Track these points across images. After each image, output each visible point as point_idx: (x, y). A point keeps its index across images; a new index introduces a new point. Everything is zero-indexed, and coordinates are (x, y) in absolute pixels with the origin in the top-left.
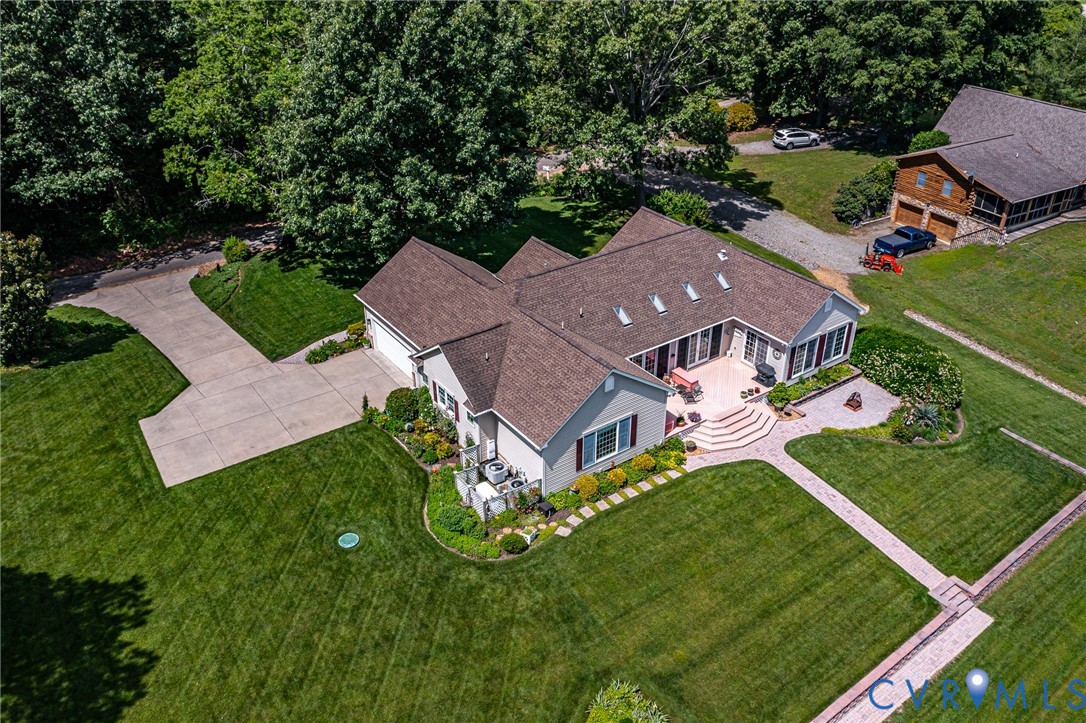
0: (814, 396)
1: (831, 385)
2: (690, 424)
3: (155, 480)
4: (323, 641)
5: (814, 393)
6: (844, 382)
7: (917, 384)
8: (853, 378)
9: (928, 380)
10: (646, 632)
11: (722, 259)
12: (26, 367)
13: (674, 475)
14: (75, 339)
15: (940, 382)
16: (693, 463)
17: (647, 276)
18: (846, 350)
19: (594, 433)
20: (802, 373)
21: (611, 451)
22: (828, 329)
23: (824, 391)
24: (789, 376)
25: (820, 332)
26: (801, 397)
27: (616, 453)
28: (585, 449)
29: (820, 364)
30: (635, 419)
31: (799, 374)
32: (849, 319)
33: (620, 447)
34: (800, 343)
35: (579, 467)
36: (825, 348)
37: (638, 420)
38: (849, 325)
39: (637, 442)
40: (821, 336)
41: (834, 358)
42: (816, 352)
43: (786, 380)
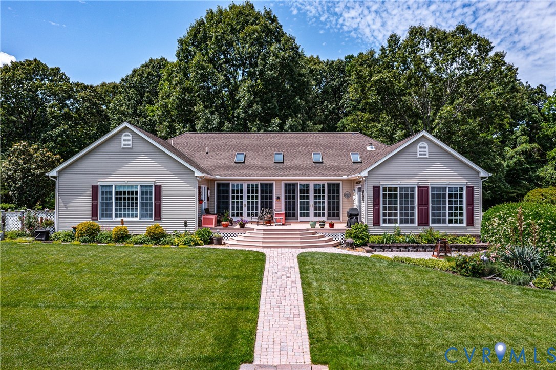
2: (236, 227)
8: (475, 248)
11: (369, 149)
18: (471, 223)
19: (111, 186)
20: (398, 225)
21: (132, 217)
22: (430, 181)
23: (423, 247)
24: (376, 223)
25: (416, 181)
26: (383, 242)
27: (137, 219)
28: (102, 199)
29: (427, 224)
30: (158, 189)
31: (393, 225)
32: (465, 181)
33: (142, 216)
34: (384, 184)
35: (94, 215)
36: (430, 205)
37: (163, 193)
38: (468, 187)
39: (163, 217)
40: (419, 187)
41: (451, 225)
42: (416, 204)
43: (371, 225)
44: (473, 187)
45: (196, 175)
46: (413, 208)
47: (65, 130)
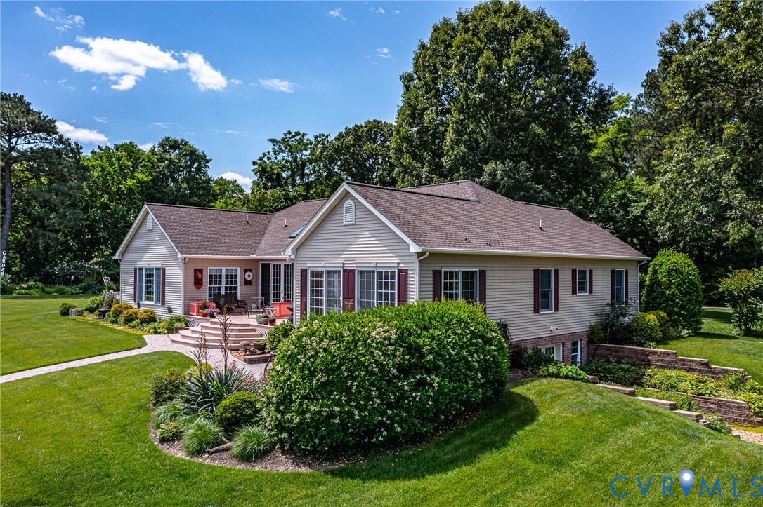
19: (143, 269)
21: (152, 298)
22: (358, 260)
25: (341, 261)
27: (153, 303)
28: (139, 282)
30: (163, 272)
32: (396, 260)
33: (156, 300)
34: (312, 266)
35: (135, 298)
36: (357, 299)
37: (166, 276)
38: (400, 271)
39: (166, 302)
40: (345, 271)
42: (341, 297)
44: (407, 270)
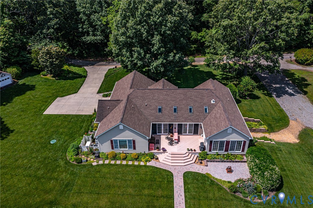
0: (219, 161)
1: (228, 160)
2: (161, 151)
3: (43, 111)
4: (20, 161)
5: (219, 160)
6: (236, 162)
7: (256, 174)
8: (242, 162)
9: (260, 175)
10: (79, 201)
11: (212, 102)
12: (54, 79)
13: (142, 163)
14: (71, 75)
15: (263, 177)
16: (152, 163)
17: (178, 100)
18: (243, 151)
19: (117, 140)
20: (217, 151)
21: (126, 148)
22: (231, 139)
23: (224, 161)
24: (210, 150)
25: (226, 139)
26: (211, 159)
27: (127, 149)
28: (115, 143)
29: (228, 151)
30: (134, 141)
31: (216, 151)
32: (243, 139)
33: (129, 148)
34: (214, 140)
35: (113, 148)
36: (230, 146)
37: (136, 142)
38: (244, 141)
39: (136, 149)
40: (226, 141)
41: (236, 151)
42: (225, 146)
43: (208, 151)
44: (246, 141)
45: (147, 138)
46: (223, 147)
47: (57, 22)
